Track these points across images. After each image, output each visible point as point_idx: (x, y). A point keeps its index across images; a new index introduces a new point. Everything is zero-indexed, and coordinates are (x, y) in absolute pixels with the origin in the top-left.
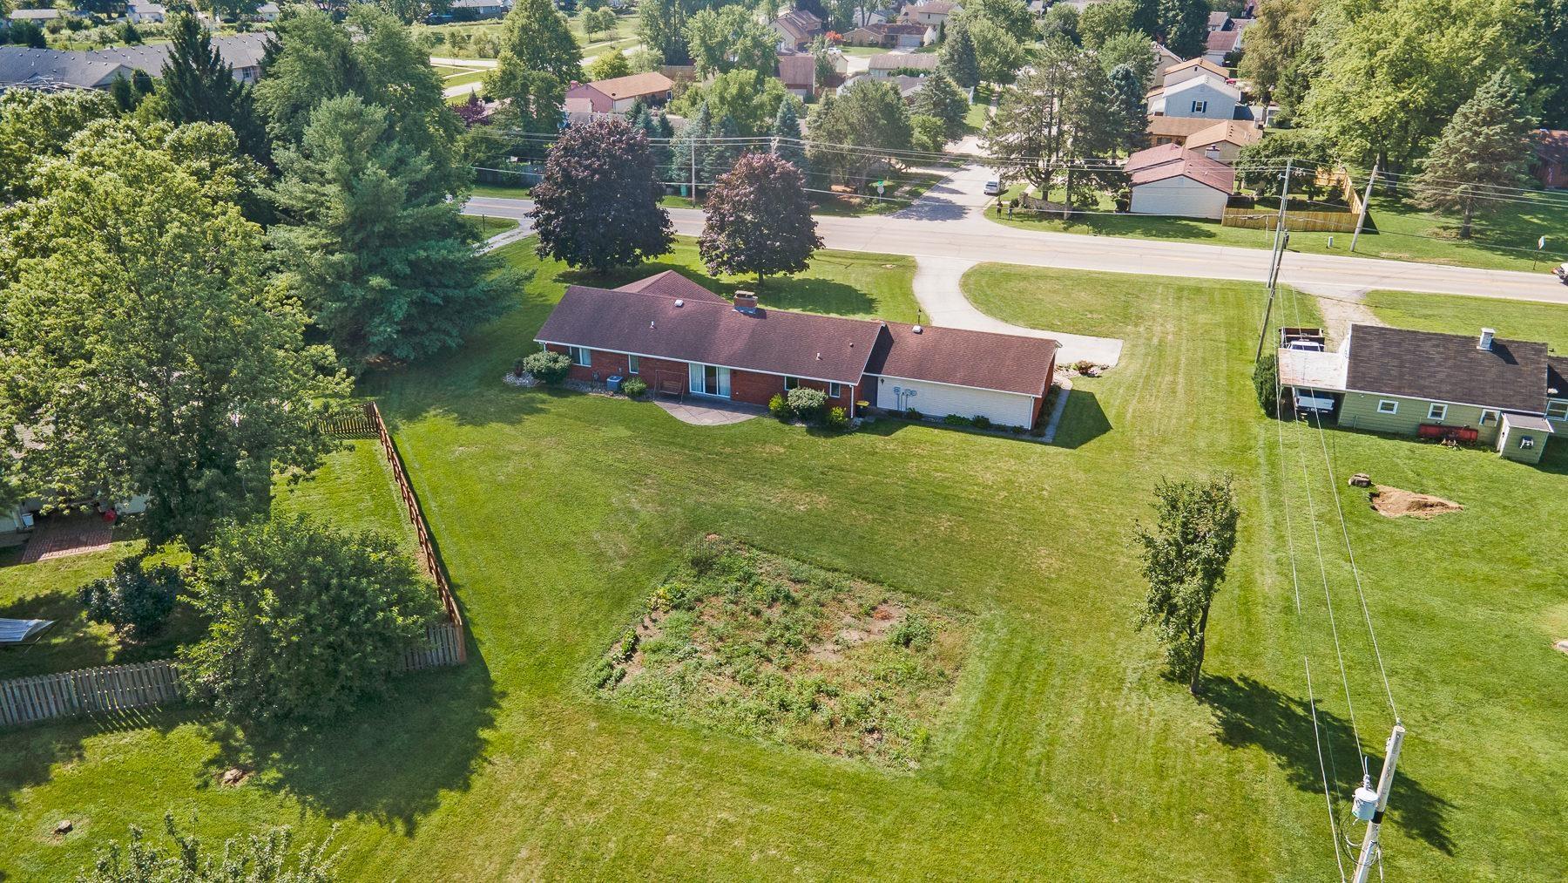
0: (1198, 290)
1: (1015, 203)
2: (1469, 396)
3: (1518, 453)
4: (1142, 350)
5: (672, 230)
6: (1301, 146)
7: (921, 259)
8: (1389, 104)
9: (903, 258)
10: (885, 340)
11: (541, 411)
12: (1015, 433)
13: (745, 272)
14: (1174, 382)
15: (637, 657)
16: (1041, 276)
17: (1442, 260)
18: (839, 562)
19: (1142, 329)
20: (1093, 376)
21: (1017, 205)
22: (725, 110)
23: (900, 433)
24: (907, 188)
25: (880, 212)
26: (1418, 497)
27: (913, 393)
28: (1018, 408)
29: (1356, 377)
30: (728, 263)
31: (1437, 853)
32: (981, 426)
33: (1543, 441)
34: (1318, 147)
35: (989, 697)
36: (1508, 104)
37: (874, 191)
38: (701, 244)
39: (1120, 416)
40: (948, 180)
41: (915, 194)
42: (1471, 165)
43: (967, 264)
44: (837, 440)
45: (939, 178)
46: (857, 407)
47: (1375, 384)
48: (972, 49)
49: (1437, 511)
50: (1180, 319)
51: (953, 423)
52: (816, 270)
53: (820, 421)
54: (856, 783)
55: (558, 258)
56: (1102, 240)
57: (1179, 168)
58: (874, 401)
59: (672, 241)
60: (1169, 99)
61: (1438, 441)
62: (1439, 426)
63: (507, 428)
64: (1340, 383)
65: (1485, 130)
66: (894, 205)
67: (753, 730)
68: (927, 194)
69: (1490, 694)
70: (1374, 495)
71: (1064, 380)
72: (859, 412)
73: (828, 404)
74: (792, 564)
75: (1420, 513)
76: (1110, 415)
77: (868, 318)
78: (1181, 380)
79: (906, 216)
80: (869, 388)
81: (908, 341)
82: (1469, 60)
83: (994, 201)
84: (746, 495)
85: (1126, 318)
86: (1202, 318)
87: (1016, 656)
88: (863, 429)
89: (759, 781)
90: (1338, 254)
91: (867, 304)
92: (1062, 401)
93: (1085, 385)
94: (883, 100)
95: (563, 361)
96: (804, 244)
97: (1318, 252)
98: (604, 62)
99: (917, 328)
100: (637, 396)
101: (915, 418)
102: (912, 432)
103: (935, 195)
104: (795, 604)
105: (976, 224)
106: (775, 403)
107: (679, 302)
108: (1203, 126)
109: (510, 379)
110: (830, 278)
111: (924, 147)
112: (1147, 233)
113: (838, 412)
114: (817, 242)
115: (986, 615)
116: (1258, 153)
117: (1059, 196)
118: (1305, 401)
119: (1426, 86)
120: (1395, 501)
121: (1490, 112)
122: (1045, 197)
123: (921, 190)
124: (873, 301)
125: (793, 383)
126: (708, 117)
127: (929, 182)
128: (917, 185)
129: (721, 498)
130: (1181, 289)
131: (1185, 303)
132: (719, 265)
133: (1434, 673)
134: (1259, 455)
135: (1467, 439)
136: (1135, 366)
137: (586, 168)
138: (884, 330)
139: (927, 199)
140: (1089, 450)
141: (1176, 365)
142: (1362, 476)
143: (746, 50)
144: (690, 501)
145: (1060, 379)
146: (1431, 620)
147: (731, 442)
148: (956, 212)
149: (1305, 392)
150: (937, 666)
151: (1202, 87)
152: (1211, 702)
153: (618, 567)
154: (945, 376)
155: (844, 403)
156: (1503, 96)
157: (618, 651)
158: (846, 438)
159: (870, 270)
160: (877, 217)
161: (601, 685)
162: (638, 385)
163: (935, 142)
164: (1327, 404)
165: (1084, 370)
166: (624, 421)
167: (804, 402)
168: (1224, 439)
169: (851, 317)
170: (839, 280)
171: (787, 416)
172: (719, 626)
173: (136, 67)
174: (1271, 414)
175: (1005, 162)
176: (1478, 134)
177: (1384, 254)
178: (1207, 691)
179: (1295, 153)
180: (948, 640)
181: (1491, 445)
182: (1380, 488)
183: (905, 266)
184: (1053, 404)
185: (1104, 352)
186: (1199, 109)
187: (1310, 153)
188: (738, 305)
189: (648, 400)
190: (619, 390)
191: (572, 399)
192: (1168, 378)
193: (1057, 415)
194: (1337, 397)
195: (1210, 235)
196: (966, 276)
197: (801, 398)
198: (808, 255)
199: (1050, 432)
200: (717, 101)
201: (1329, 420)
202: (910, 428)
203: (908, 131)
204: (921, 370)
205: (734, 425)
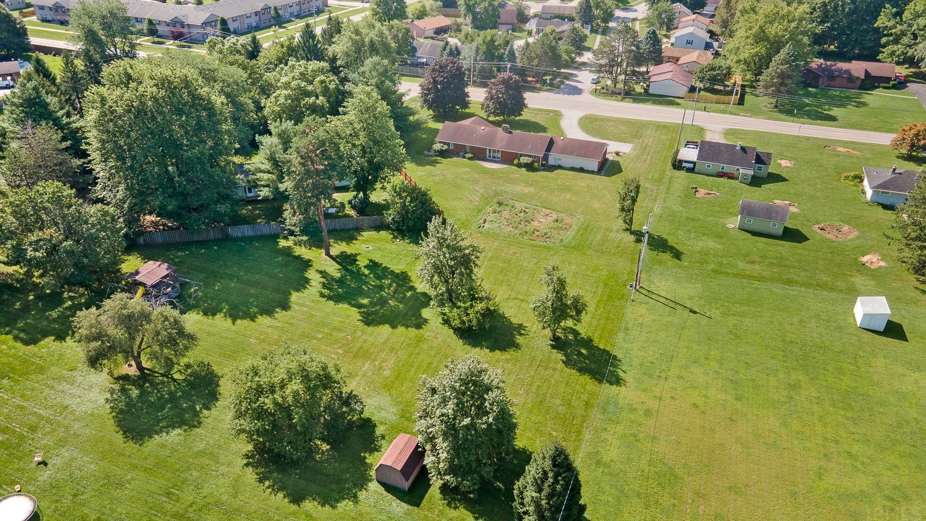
0: (665, 127)
1: (603, 88)
2: (732, 163)
3: (744, 181)
4: (638, 148)
5: (470, 99)
6: (720, 67)
7: (563, 111)
8: (751, 53)
9: (557, 111)
10: (551, 142)
11: (440, 163)
12: (592, 172)
13: (499, 116)
14: (647, 158)
15: (487, 223)
16: (609, 119)
17: (762, 117)
18: (538, 204)
19: (641, 140)
20: (620, 156)
21: (603, 89)
22: (485, 48)
23: (555, 172)
24: (559, 80)
25: (548, 90)
26: (707, 192)
27: (560, 159)
28: (594, 165)
29: (700, 157)
30: (493, 113)
31: (677, 261)
32: (581, 170)
33: (750, 177)
34: (727, 68)
35: (577, 233)
36: (790, 57)
37: (545, 81)
38: (483, 105)
39: (626, 168)
40: (577, 76)
41: (562, 83)
42: (775, 80)
43: (581, 114)
44: (536, 173)
45: (572, 74)
46: (542, 163)
47: (705, 159)
48: (590, 7)
49: (712, 195)
50: (655, 137)
51: (573, 169)
52: (525, 115)
53: (530, 167)
54: (544, 247)
55: (429, 109)
56: (635, 105)
57: (669, 76)
58: (547, 162)
59: (470, 104)
60: (676, 38)
61: (722, 177)
62: (723, 172)
63: (432, 167)
64: (695, 159)
65: (781, 67)
66: (553, 87)
67: (519, 237)
68: (567, 82)
69: (704, 235)
70: (696, 191)
71: (610, 157)
72: (543, 165)
73: (533, 162)
74: (525, 204)
75: (707, 196)
76: (623, 168)
77: (544, 134)
78: (649, 157)
79: (558, 93)
80: (546, 158)
81: (559, 142)
82: (784, 36)
83: (594, 86)
84: (509, 188)
85: (636, 136)
86: (663, 137)
87: (585, 225)
88: (544, 170)
89: (521, 246)
90: (724, 113)
91: (544, 129)
92: (609, 163)
93: (617, 159)
94: (550, 45)
95: (446, 147)
96: (520, 105)
97: (717, 113)
98: (416, 9)
99: (562, 138)
100: (470, 159)
101: (560, 167)
102: (559, 171)
103: (571, 83)
104: (527, 213)
105: (586, 97)
106: (516, 162)
107: (483, 128)
108: (689, 53)
109: (426, 152)
110: (529, 119)
111: (566, 61)
112: (654, 103)
113: (536, 164)
114: (525, 106)
115: (579, 217)
116: (703, 69)
117: (620, 86)
118: (684, 164)
119: (766, 46)
120: (702, 192)
121: (784, 60)
122: (615, 87)
123: (565, 81)
124: (546, 128)
125: (521, 155)
126: (478, 50)
127: (568, 77)
128: (563, 78)
129: (502, 188)
130: (659, 126)
131: (659, 131)
132: (490, 114)
133: (693, 231)
134: (666, 180)
135: (730, 176)
136: (635, 153)
137: (442, 77)
138: (551, 139)
139: (567, 85)
140: (614, 178)
141: (649, 153)
142: (694, 186)
143: (485, 8)
144: (494, 188)
145: (609, 156)
146: (698, 220)
147: (502, 173)
148: (577, 91)
149: (686, 162)
150: (565, 226)
151: (691, 33)
152: (634, 235)
153: (477, 203)
154: (571, 153)
155: (538, 162)
156: (789, 54)
157: (482, 221)
158: (538, 173)
159: (545, 116)
160: (546, 93)
161: (480, 227)
162: (470, 155)
163: (571, 58)
164: (691, 165)
165: (617, 154)
166: (467, 166)
167: (525, 161)
168: (657, 175)
169: (539, 134)
170: (533, 120)
171: (519, 166)
172: (507, 217)
173: (221, 16)
174: (674, 169)
175: (599, 71)
176: (778, 68)
177: (741, 114)
178: (632, 233)
179: (718, 70)
180: (567, 221)
181: (737, 179)
182: (699, 189)
183: (558, 115)
184: (605, 164)
185: (626, 148)
186: (689, 43)
187: (723, 70)
188: (503, 129)
189: (473, 160)
190: (464, 157)
191: (449, 159)
192: (645, 157)
193: (606, 167)
194: (694, 163)
195: (678, 104)
196: (581, 119)
197: (524, 160)
198: (522, 110)
199: (603, 172)
200: (482, 42)
201: (691, 170)
202: (559, 170)
203: (560, 57)
204: (563, 151)
205: (502, 169)
